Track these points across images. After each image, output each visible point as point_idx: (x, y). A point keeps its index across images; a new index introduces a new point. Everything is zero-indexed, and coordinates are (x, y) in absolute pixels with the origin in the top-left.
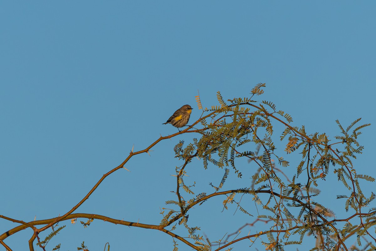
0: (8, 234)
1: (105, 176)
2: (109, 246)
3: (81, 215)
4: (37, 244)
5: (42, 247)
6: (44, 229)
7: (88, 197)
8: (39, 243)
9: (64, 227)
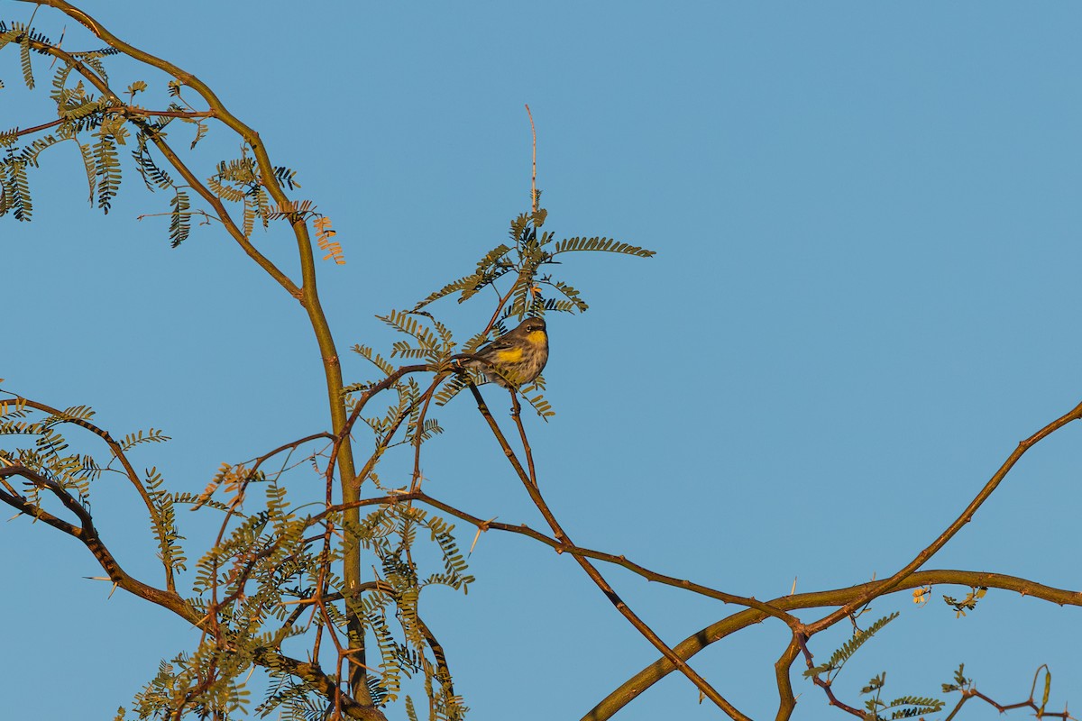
0: (703, 639)
1: (1024, 447)
2: (1049, 675)
3: (945, 576)
4: (807, 674)
5: (819, 682)
6: (824, 622)
7: (970, 515)
8: (812, 671)
9: (893, 616)
